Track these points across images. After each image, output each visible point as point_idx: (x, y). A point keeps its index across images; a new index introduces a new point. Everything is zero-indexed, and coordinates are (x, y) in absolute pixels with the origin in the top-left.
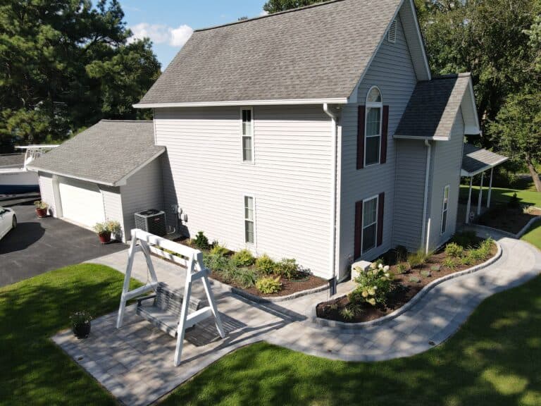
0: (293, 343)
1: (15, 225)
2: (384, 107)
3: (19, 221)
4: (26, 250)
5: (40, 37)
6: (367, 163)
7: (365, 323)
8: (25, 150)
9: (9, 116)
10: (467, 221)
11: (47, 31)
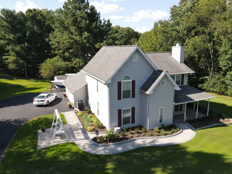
0: (79, 144)
1: (56, 98)
2: (132, 81)
3: (58, 97)
4: (53, 107)
5: (84, 36)
6: (123, 98)
7: (100, 144)
8: (67, 75)
9: (74, 60)
10: (184, 120)
11: (86, 34)
